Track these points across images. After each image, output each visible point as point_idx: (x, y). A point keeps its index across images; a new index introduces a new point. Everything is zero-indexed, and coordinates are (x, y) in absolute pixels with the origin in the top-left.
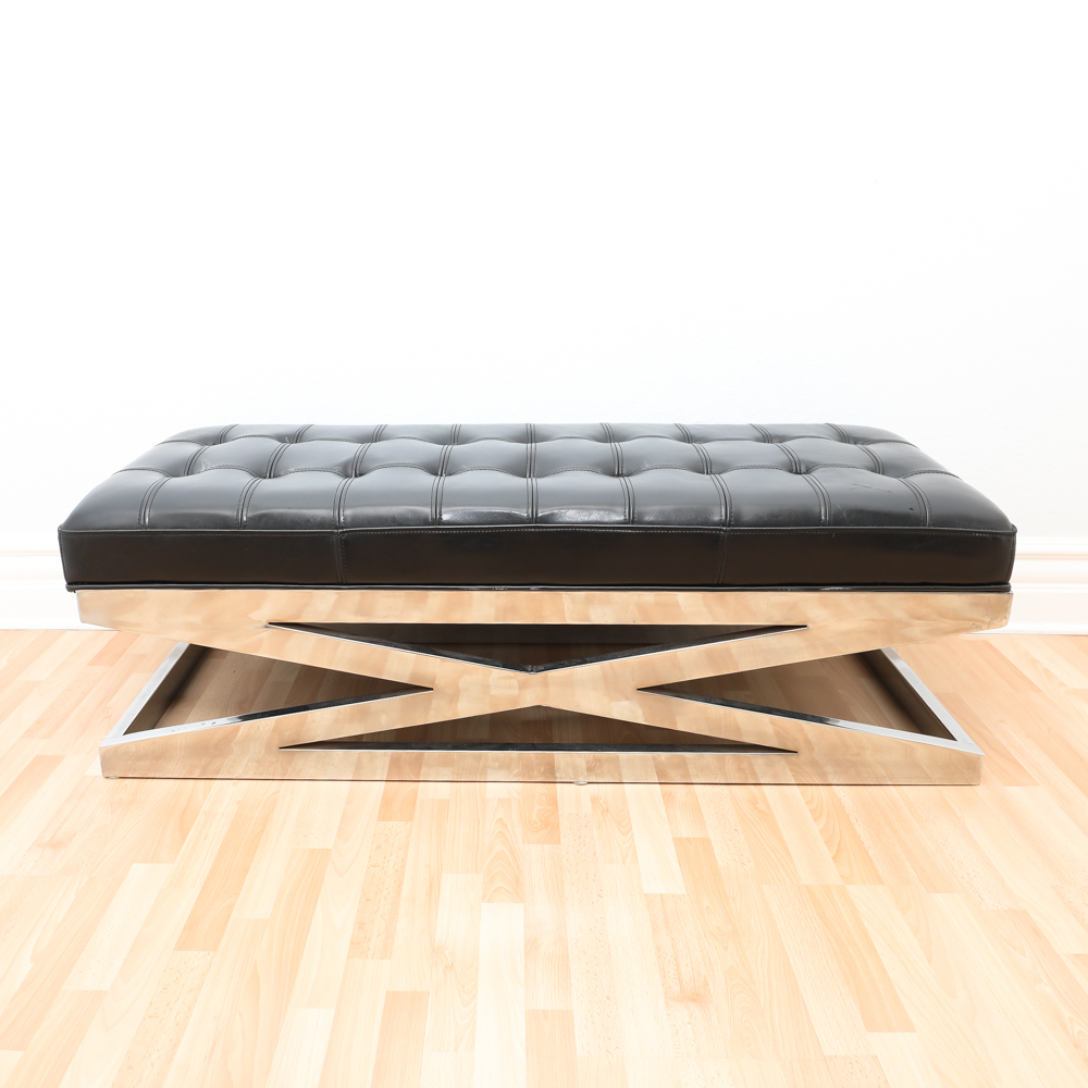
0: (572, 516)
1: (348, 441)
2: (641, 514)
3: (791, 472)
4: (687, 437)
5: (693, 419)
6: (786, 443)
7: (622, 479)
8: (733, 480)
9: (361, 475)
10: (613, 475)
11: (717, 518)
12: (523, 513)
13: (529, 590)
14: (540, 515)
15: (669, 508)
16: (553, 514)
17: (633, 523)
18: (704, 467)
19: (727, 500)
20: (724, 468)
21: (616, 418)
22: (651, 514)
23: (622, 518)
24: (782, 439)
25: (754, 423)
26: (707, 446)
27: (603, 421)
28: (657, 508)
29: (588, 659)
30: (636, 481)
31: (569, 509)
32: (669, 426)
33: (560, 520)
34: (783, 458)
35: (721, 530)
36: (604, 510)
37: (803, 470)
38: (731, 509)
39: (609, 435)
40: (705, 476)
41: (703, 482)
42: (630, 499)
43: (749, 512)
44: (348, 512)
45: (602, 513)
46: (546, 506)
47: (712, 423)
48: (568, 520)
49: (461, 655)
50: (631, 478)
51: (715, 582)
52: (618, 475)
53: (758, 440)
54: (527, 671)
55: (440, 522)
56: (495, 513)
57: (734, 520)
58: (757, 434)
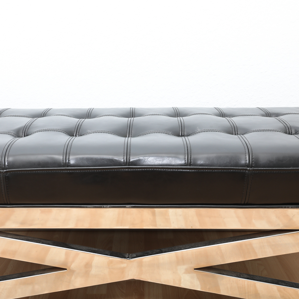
0: (151, 161)
1: (27, 117)
2: (195, 159)
3: (286, 133)
4: (222, 114)
5: (225, 105)
6: (280, 117)
7: (183, 138)
8: (251, 138)
9: (27, 135)
10: (179, 136)
11: (243, 162)
12: (121, 159)
13: (125, 207)
14: (131, 160)
15: (213, 155)
16: (139, 160)
17: (190, 165)
18: (233, 130)
19: (249, 150)
20: (245, 131)
21: (181, 105)
22: (201, 160)
23: (183, 162)
24: (277, 115)
25: (260, 107)
26: (234, 119)
27: (174, 106)
28: (205, 156)
29: (163, 250)
30: (192, 139)
31: (150, 157)
32: (211, 109)
33: (145, 163)
34: (281, 125)
35: (246, 170)
36: (172, 157)
37: (293, 132)
38: (252, 156)
39: (177, 114)
40: (234, 136)
41: (233, 140)
42: (188, 150)
43: (263, 158)
44: (11, 159)
45: (170, 159)
46: (136, 155)
47: (235, 107)
48: (150, 163)
49: (84, 248)
50: (189, 137)
51: (243, 203)
52: (182, 136)
53: (263, 116)
54: (125, 258)
55: (68, 165)
56: (103, 159)
57: (255, 163)
58: (263, 113)
